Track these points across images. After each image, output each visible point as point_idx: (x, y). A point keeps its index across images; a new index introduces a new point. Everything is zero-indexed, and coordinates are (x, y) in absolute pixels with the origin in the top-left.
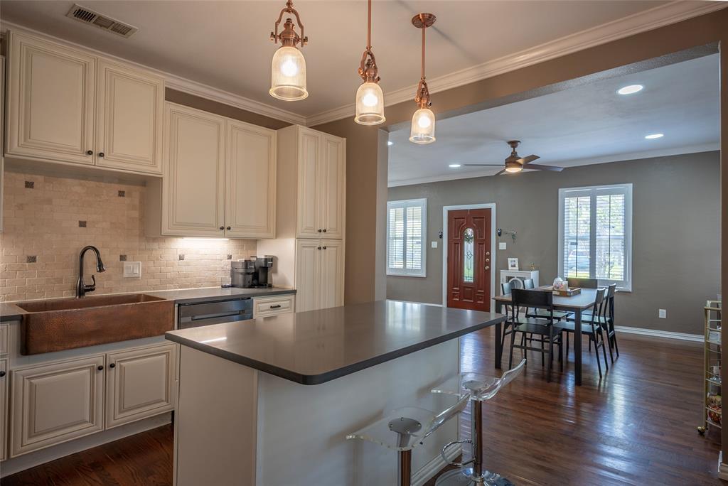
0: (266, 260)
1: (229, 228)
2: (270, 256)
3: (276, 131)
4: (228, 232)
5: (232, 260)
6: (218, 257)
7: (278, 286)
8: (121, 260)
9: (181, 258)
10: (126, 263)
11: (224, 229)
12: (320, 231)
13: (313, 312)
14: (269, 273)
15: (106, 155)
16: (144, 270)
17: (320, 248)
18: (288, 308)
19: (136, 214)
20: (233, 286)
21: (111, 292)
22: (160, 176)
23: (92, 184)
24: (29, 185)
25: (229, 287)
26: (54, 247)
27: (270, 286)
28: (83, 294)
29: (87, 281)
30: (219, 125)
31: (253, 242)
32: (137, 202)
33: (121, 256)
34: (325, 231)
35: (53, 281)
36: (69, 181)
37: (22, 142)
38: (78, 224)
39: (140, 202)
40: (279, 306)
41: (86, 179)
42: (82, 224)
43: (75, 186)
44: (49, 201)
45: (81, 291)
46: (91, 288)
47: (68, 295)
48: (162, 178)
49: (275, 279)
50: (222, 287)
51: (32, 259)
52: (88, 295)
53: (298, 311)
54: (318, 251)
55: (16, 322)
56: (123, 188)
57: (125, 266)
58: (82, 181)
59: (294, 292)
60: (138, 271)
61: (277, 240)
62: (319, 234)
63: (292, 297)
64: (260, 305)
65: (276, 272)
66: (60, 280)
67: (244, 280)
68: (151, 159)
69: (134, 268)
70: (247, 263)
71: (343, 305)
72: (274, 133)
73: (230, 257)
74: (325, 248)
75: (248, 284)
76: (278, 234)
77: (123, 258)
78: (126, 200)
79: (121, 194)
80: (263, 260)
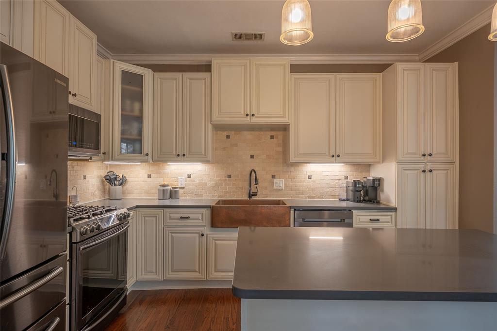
0: (374, 181)
1: (339, 156)
2: (377, 178)
3: (381, 73)
4: (337, 159)
5: (348, 180)
6: (337, 178)
7: (385, 203)
8: (272, 178)
9: (310, 178)
10: (275, 180)
11: (335, 157)
12: (424, 155)
13: (417, 230)
14: (378, 192)
15: (256, 115)
16: (285, 184)
17: (424, 171)
18: (388, 222)
19: (280, 149)
20: (347, 200)
21: (267, 197)
22: (289, 123)
23: (257, 133)
24: (228, 137)
25: (344, 200)
26: (239, 170)
27: (378, 203)
28: (251, 197)
29: (253, 190)
30: (329, 80)
31: (368, 166)
32: (281, 141)
33: (272, 176)
34: (430, 155)
35: (238, 188)
36: (245, 133)
37: (217, 115)
38: (250, 157)
39: (283, 142)
40: (378, 220)
41: (253, 131)
42: (252, 157)
43: (248, 135)
44: (236, 145)
45: (251, 195)
46: (255, 194)
47: (245, 197)
48: (289, 124)
49: (382, 197)
50: (340, 200)
51: (230, 177)
52: (254, 198)
53: (399, 227)
54: (423, 174)
55: (209, 209)
56: (273, 133)
57: (274, 182)
58: (252, 132)
59: (395, 209)
60: (282, 186)
61: (383, 164)
62: (422, 158)
63: (393, 213)
64: (360, 217)
65: (383, 191)
66: (242, 188)
67: (354, 196)
68: (282, 113)
69: (280, 183)
70: (355, 183)
71: (457, 228)
72: (378, 76)
73: (346, 178)
74: (431, 171)
75: (356, 200)
76: (384, 160)
77: (273, 177)
78: (275, 140)
79: (272, 137)
80: (371, 181)
